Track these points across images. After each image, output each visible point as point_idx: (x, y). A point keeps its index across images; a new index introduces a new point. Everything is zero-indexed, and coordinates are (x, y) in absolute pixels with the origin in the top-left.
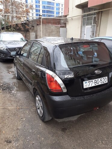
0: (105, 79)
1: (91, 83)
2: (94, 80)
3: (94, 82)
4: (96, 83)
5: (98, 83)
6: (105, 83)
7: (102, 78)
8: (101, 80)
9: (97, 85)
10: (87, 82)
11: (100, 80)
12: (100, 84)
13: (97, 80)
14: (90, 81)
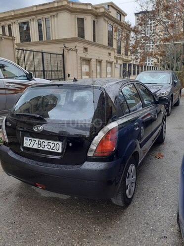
0: (55, 145)
1: (33, 142)
2: (37, 140)
3: (37, 142)
4: (39, 146)
5: (43, 147)
6: (56, 151)
7: (52, 142)
8: (49, 144)
9: (41, 148)
10: (29, 139)
11: (46, 143)
12: (46, 149)
13: (42, 141)
14: (33, 139)
